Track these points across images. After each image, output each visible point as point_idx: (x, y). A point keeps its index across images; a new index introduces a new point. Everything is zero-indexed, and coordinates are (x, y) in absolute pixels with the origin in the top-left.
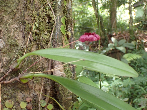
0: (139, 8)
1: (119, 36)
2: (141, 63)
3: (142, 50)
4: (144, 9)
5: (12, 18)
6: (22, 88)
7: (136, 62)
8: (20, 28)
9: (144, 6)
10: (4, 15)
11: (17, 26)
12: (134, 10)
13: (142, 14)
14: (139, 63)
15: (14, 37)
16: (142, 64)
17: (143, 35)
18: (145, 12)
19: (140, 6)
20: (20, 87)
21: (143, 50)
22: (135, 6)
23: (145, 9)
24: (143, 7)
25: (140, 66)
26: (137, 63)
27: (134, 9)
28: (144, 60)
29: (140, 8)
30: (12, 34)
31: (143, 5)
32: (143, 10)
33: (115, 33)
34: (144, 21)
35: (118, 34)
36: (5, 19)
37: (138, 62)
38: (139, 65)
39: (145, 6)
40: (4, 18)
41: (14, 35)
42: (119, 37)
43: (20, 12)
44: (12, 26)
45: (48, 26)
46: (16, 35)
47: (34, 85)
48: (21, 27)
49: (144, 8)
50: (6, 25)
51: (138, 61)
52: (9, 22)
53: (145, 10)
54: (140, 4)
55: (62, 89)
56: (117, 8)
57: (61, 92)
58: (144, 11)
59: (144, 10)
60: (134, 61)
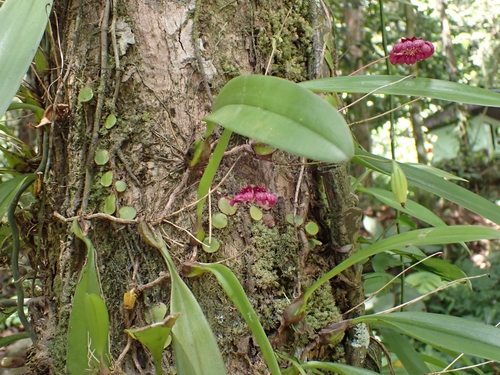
0: (443, 131)
1: (384, 217)
2: (462, 301)
3: (463, 260)
4: (461, 134)
5: (228, 21)
6: (251, 177)
7: (448, 299)
8: (245, 42)
9: (461, 124)
10: (211, 12)
11: (237, 39)
12: (429, 136)
13: (455, 147)
14: (456, 304)
15: (233, 61)
16: (468, 305)
17: (462, 214)
18: (463, 142)
19: (444, 125)
20: (247, 173)
21: (466, 260)
22: (431, 124)
23: (464, 132)
24: (457, 129)
25: (461, 311)
26: (450, 302)
27: (426, 133)
28: (475, 294)
29: (448, 133)
30: (228, 54)
31: (455, 121)
32: (457, 136)
33: (370, 208)
34: (463, 169)
35: (381, 211)
36: (214, 20)
37: (453, 300)
38: (457, 308)
39: (464, 123)
40: (213, 18)
41: (233, 57)
42: (386, 219)
43: (242, 10)
44: (228, 37)
45: (295, 51)
46: (238, 58)
47: (275, 173)
48: (248, 40)
49: (461, 129)
50: (217, 34)
51: (452, 296)
52: (223, 29)
53: (463, 138)
54: (447, 119)
55: (341, 185)
56: (374, 131)
57: (337, 190)
58: (459, 139)
59: (461, 136)
60: (442, 297)
